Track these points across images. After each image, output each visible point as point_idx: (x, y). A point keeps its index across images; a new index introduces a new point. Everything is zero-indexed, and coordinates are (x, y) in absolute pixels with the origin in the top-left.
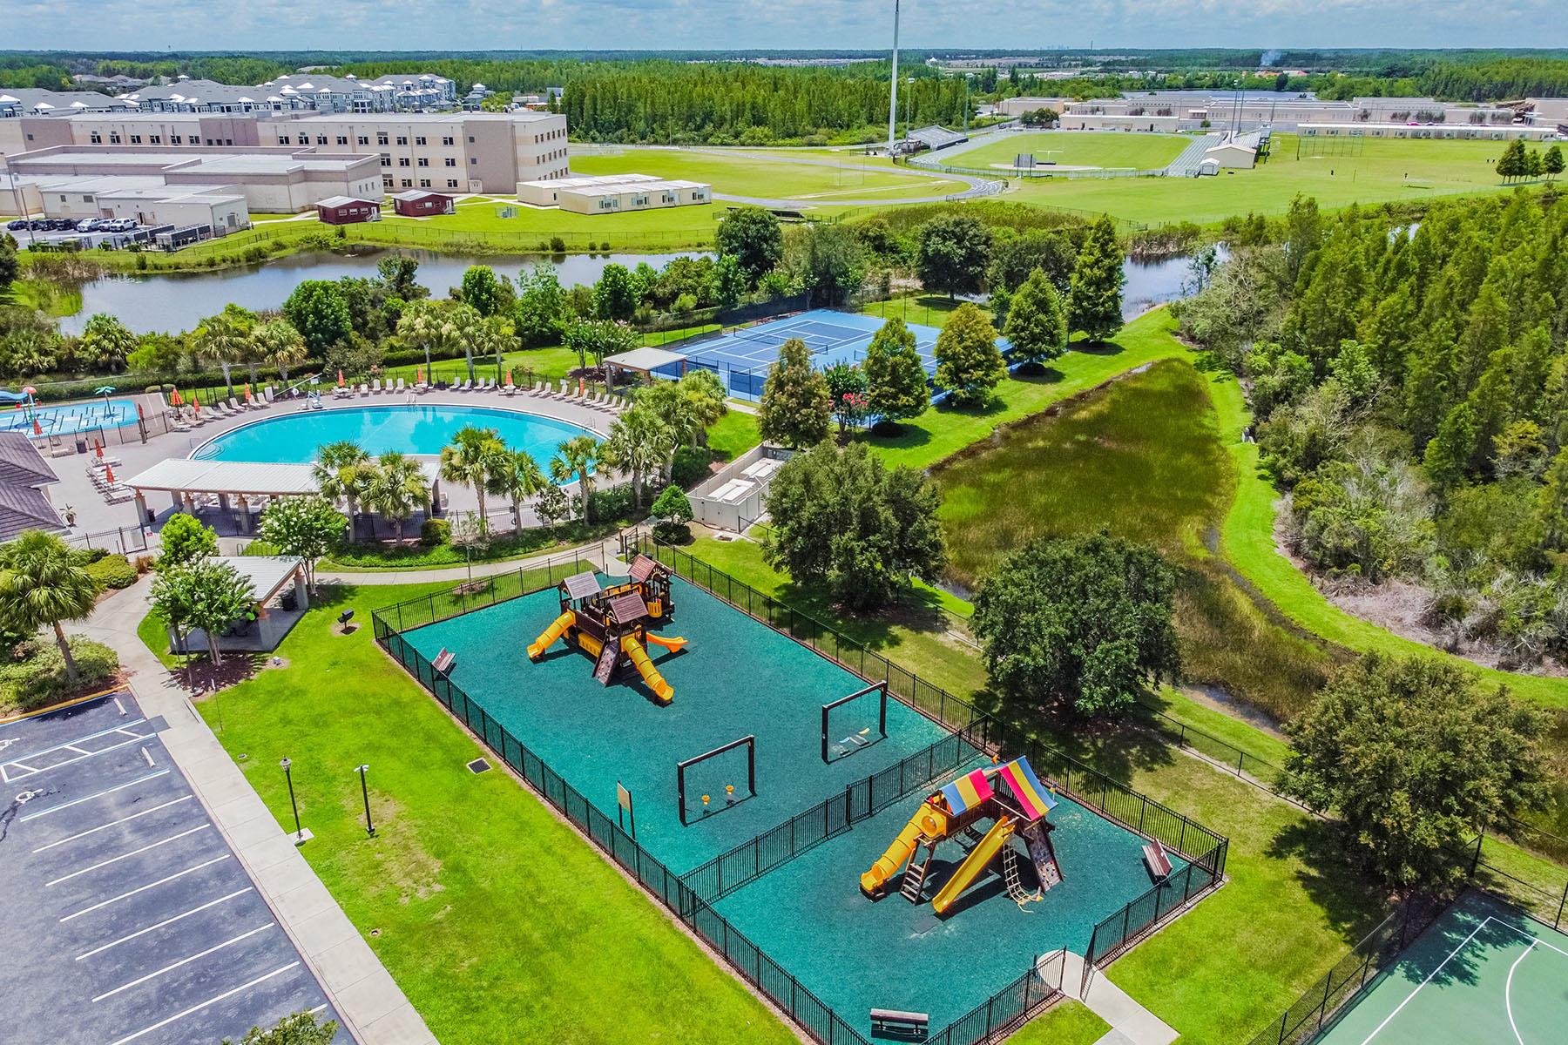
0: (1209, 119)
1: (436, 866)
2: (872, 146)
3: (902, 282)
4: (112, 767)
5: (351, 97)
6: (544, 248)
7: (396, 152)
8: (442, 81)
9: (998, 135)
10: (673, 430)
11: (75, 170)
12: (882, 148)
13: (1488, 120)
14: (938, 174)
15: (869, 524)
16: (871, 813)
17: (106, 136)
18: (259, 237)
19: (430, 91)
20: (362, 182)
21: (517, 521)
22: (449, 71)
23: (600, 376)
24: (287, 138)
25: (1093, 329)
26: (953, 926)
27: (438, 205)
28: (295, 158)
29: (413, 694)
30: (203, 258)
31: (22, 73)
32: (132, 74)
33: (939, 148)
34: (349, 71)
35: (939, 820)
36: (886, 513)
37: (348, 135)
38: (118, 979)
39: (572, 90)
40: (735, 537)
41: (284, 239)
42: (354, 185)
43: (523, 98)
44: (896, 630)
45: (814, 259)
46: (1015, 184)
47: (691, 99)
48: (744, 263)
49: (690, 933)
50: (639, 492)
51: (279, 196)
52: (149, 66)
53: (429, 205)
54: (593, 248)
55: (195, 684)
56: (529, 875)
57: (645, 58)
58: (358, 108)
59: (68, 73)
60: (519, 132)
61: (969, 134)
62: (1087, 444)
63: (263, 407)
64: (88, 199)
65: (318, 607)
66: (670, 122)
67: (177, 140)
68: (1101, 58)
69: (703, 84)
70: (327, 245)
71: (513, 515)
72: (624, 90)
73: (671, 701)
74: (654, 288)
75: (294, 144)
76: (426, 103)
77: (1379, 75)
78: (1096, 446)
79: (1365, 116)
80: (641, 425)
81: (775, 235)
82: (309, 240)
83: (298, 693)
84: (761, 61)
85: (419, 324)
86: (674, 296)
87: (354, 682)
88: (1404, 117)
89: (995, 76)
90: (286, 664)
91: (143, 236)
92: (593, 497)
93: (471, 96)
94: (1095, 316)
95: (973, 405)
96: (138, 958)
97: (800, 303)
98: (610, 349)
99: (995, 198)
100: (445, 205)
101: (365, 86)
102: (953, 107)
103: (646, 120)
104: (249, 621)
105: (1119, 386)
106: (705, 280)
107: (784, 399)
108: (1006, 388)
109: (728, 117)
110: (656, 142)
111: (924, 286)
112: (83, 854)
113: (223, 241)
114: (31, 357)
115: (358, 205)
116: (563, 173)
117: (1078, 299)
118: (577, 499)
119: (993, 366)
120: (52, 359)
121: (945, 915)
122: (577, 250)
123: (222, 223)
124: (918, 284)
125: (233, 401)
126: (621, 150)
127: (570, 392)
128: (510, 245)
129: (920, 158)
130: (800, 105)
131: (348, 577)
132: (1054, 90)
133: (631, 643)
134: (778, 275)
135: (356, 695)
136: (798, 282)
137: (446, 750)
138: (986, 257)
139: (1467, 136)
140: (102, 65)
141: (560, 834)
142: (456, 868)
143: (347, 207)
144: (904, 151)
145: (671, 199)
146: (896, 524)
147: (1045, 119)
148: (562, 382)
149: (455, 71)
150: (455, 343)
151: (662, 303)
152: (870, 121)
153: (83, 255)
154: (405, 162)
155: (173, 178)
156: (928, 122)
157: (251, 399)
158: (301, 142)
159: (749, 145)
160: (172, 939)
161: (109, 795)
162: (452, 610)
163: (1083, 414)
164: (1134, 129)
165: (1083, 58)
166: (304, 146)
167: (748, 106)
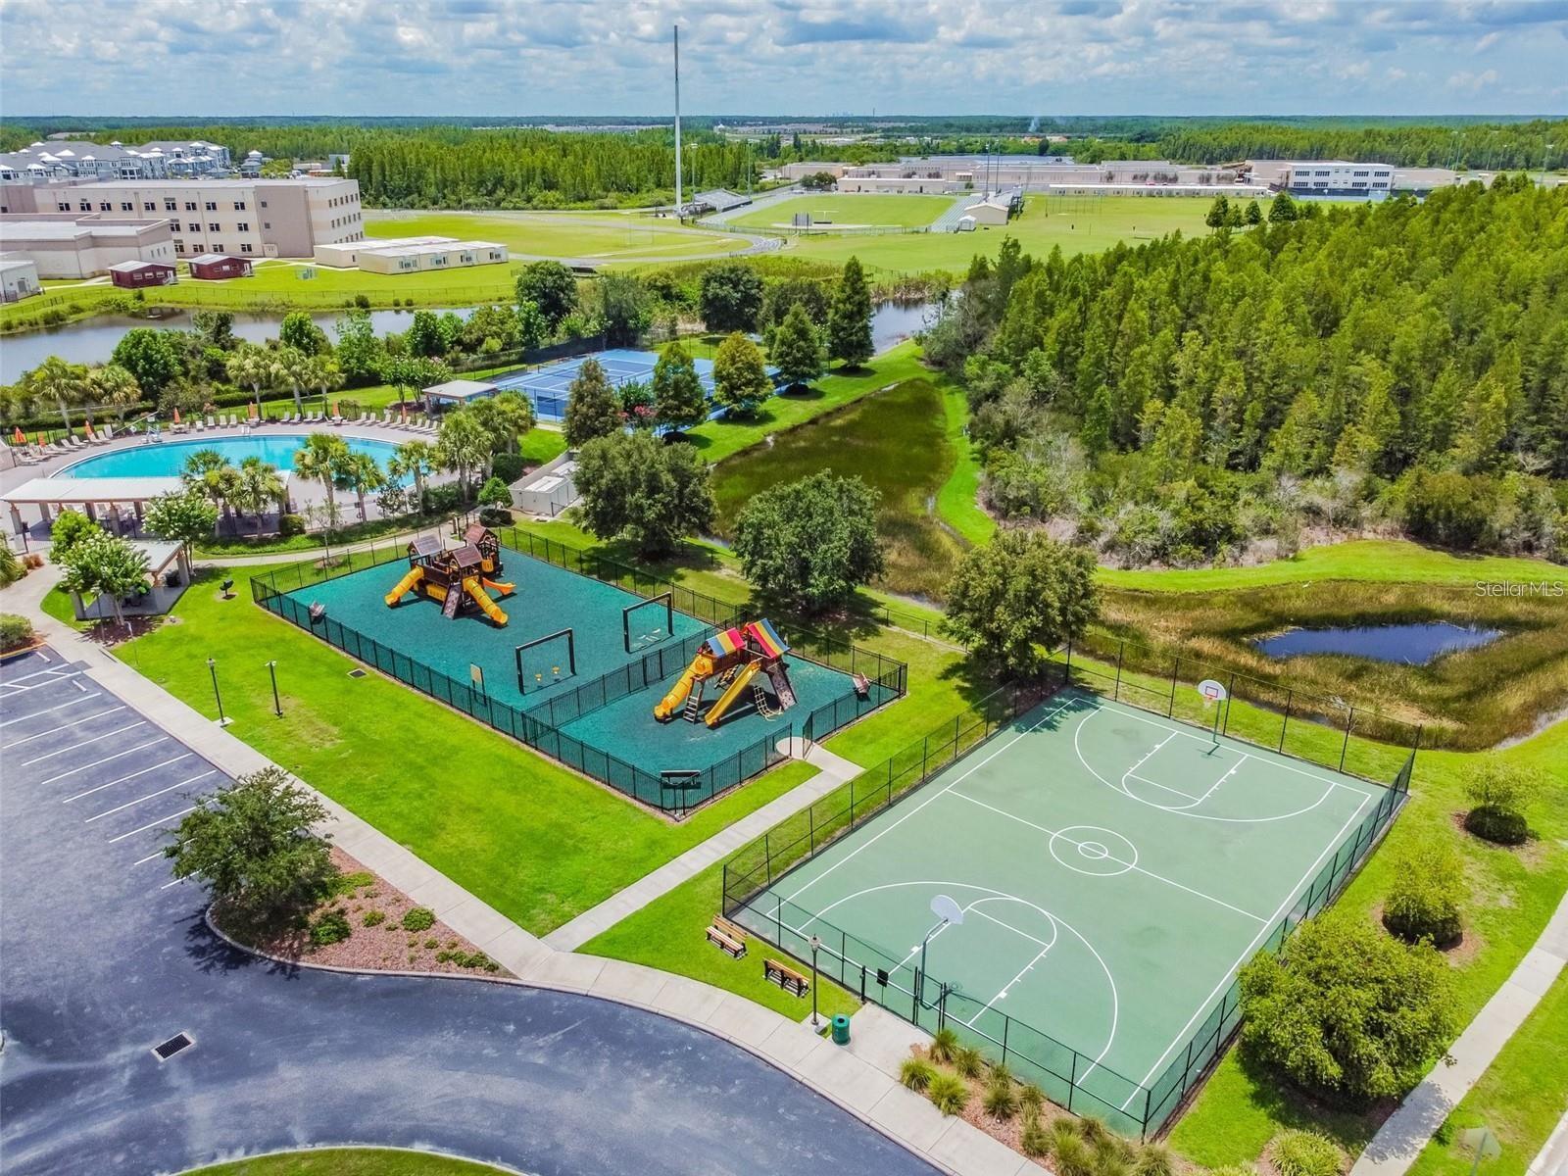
0: (973, 182)
1: (336, 731)
2: (661, 208)
3: (689, 326)
4: (50, 695)
5: (119, 165)
6: (349, 305)
7: (185, 218)
8: (215, 148)
9: (782, 197)
10: (491, 436)
12: (671, 211)
13: (1214, 180)
14: (724, 234)
15: (654, 487)
16: (662, 678)
18: (54, 301)
19: (204, 159)
20: (154, 247)
21: (363, 515)
22: (220, 138)
23: (420, 407)
24: (67, 205)
25: (850, 355)
26: (719, 733)
27: (236, 267)
28: (79, 224)
29: (294, 634)
33: (725, 210)
34: (110, 138)
35: (707, 662)
36: (667, 478)
37: (133, 201)
38: (101, 810)
39: (359, 155)
40: (549, 519)
41: (81, 303)
42: (146, 250)
43: (305, 166)
44: (680, 571)
45: (607, 304)
46: (793, 242)
47: (481, 165)
48: (545, 310)
49: (533, 750)
50: (465, 488)
51: (67, 261)
53: (226, 268)
54: (397, 304)
55: (107, 638)
56: (408, 730)
57: (428, 124)
58: (127, 175)
60: (312, 196)
61: (754, 197)
62: (840, 444)
63: (104, 443)
65: (199, 583)
66: (461, 187)
68: (882, 125)
69: (492, 150)
70: (126, 308)
71: (358, 511)
72: (412, 156)
73: (505, 625)
74: (461, 335)
75: (75, 210)
76: (200, 170)
77: (1131, 141)
78: (847, 445)
79: (1110, 178)
80: (464, 430)
81: (571, 286)
82: (107, 303)
83: (196, 639)
84: (549, 128)
85: (249, 364)
86: (480, 341)
87: (242, 629)
88: (1144, 178)
89: (778, 142)
90: (180, 621)
92: (426, 493)
93: (247, 163)
94: (851, 344)
95: (746, 418)
96: (113, 798)
97: (595, 344)
98: (428, 381)
99: (774, 253)
100: (242, 268)
101: (132, 153)
102: (737, 171)
103: (437, 185)
104: (141, 594)
105: (870, 400)
106: (509, 325)
107: (585, 409)
108: (773, 404)
109: (519, 182)
110: (448, 207)
111: (708, 328)
112: (45, 747)
113: (16, 305)
115: (154, 268)
116: (359, 237)
117: (835, 330)
118: (412, 496)
119: (761, 384)
121: (714, 727)
122: (382, 307)
123: (12, 289)
124: (701, 327)
125: (75, 438)
127: (393, 420)
128: (314, 304)
129: (705, 220)
130: (590, 170)
131: (218, 563)
132: (835, 155)
133: (471, 583)
134: (574, 319)
135: (247, 638)
136: (594, 325)
137: (329, 666)
138: (760, 300)
139: (1194, 194)
141: (429, 706)
142: (352, 730)
143: (143, 271)
144: (691, 213)
145: (469, 259)
146: (674, 484)
147: (824, 182)
148: (386, 411)
149: (227, 137)
150: (284, 381)
151: (470, 348)
152: (658, 185)
154: (195, 228)
156: (715, 185)
157: (92, 437)
158: (83, 208)
159: (541, 209)
160: (137, 785)
161: (55, 711)
162: (316, 579)
163: (839, 422)
164: (906, 191)
165: (865, 124)
166: (86, 213)
167: (538, 171)
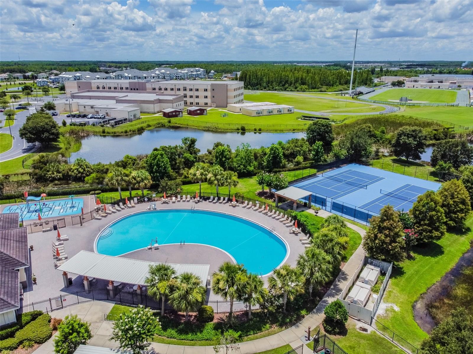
2: (343, 92)
5: (176, 75)
6: (238, 129)
7: (189, 93)
8: (202, 70)
11: (90, 98)
17: (101, 86)
18: (143, 122)
19: (198, 73)
20: (177, 103)
22: (204, 67)
24: (155, 88)
27: (202, 112)
28: (157, 95)
30: (124, 130)
31: (87, 67)
32: (116, 67)
33: (366, 93)
34: (175, 67)
37: (174, 88)
39: (243, 73)
40: (369, 329)
41: (150, 123)
42: (175, 105)
43: (226, 75)
46: (404, 109)
47: (281, 76)
51: (151, 107)
52: (121, 65)
53: (198, 112)
54: (255, 130)
58: (177, 78)
59: (99, 67)
60: (229, 87)
63: (133, 207)
64: (92, 107)
66: (274, 83)
67: (122, 88)
69: (285, 72)
70: (164, 125)
72: (259, 73)
74: (285, 151)
75: (157, 90)
76: (197, 76)
82: (159, 123)
85: (198, 173)
89: (374, 69)
91: (106, 121)
93: (210, 74)
95: (458, 230)
98: (278, 187)
100: (204, 112)
101: (180, 71)
103: (266, 83)
109: (293, 82)
110: (269, 90)
113: (131, 123)
114: (54, 174)
115: (175, 111)
116: (242, 101)
120: (61, 175)
122: (250, 131)
123: (131, 117)
125: (121, 203)
126: (259, 93)
127: (260, 208)
128: (226, 128)
129: (361, 97)
130: (317, 78)
136: (345, 152)
140: (108, 64)
143: (172, 112)
144: (355, 94)
145: (280, 111)
147: (400, 84)
148: (256, 199)
149: (206, 67)
150: (212, 182)
151: (290, 159)
152: (340, 84)
153: (86, 128)
154: (191, 97)
155: (119, 101)
156: (360, 84)
157: (128, 203)
158: (159, 90)
159: (300, 91)
164: (433, 87)
167: (300, 78)
